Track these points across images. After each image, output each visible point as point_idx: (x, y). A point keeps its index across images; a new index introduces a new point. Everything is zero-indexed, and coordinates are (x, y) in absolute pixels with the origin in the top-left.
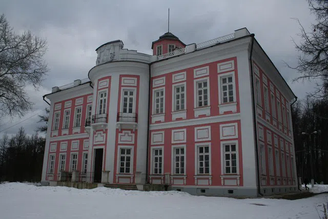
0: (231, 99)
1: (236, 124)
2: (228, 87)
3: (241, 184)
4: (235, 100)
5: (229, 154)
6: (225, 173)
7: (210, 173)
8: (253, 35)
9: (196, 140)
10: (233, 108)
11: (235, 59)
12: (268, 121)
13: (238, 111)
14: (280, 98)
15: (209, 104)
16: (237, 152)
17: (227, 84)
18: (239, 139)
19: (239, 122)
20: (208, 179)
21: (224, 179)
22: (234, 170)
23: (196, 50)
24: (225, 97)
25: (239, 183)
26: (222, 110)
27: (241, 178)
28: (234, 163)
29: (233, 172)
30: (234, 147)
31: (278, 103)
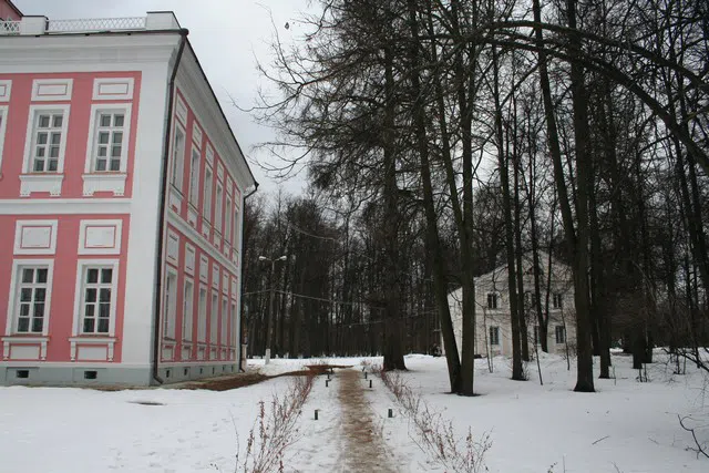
0: (115, 166)
1: (119, 222)
2: (110, 137)
3: (117, 357)
4: (123, 167)
5: (95, 290)
6: (82, 332)
7: (45, 332)
8: (184, 32)
9: (17, 251)
10: (116, 184)
11: (137, 75)
12: (192, 223)
13: (128, 193)
14: (225, 181)
15: (60, 168)
16: (113, 286)
17: (111, 129)
18: (122, 256)
19: (125, 218)
20: (39, 345)
21: (77, 346)
22: (104, 327)
23: (47, 34)
24: (102, 158)
25: (111, 356)
26: (90, 186)
27: (118, 345)
28: (105, 311)
29: (100, 330)
30: (107, 275)
31: (220, 190)
